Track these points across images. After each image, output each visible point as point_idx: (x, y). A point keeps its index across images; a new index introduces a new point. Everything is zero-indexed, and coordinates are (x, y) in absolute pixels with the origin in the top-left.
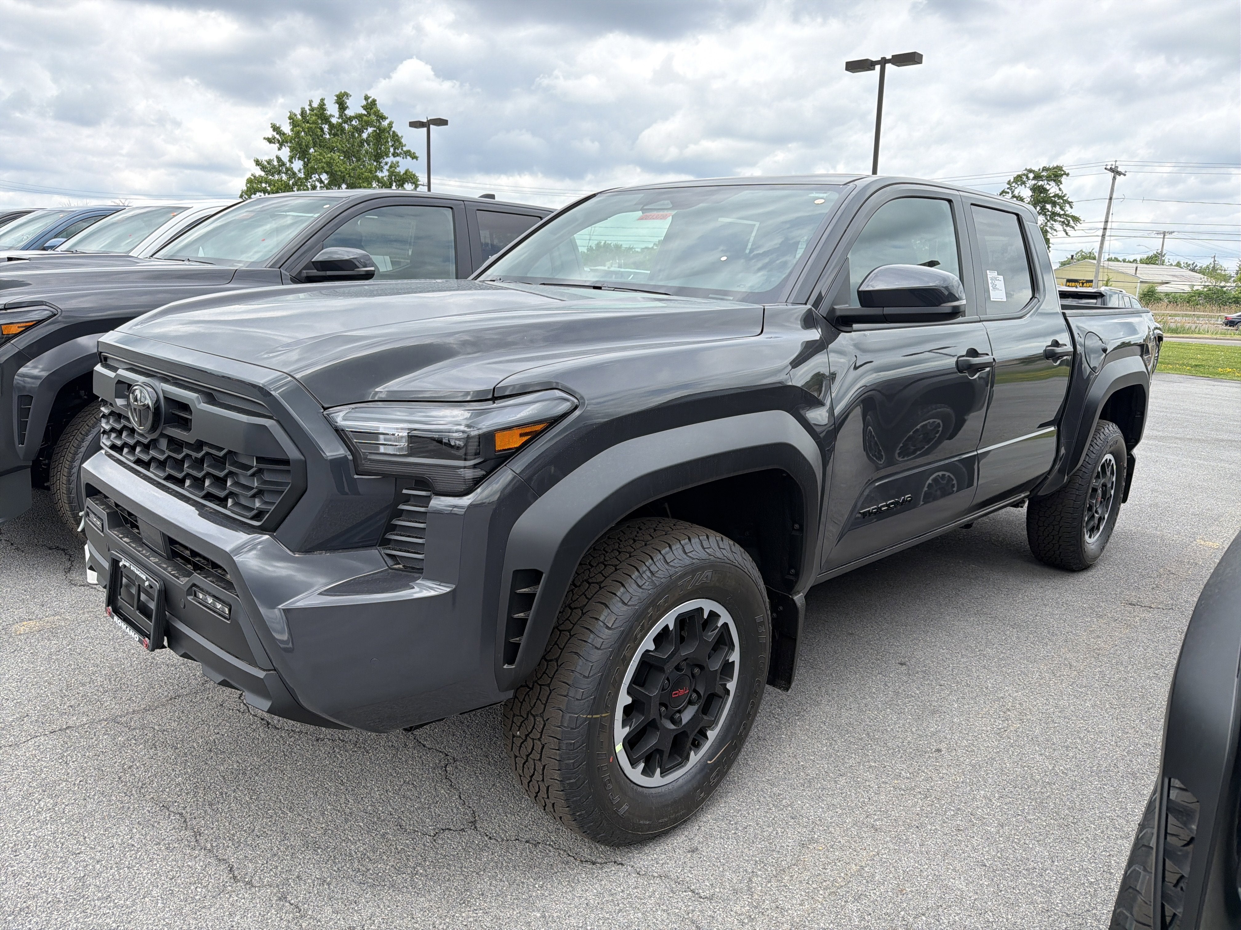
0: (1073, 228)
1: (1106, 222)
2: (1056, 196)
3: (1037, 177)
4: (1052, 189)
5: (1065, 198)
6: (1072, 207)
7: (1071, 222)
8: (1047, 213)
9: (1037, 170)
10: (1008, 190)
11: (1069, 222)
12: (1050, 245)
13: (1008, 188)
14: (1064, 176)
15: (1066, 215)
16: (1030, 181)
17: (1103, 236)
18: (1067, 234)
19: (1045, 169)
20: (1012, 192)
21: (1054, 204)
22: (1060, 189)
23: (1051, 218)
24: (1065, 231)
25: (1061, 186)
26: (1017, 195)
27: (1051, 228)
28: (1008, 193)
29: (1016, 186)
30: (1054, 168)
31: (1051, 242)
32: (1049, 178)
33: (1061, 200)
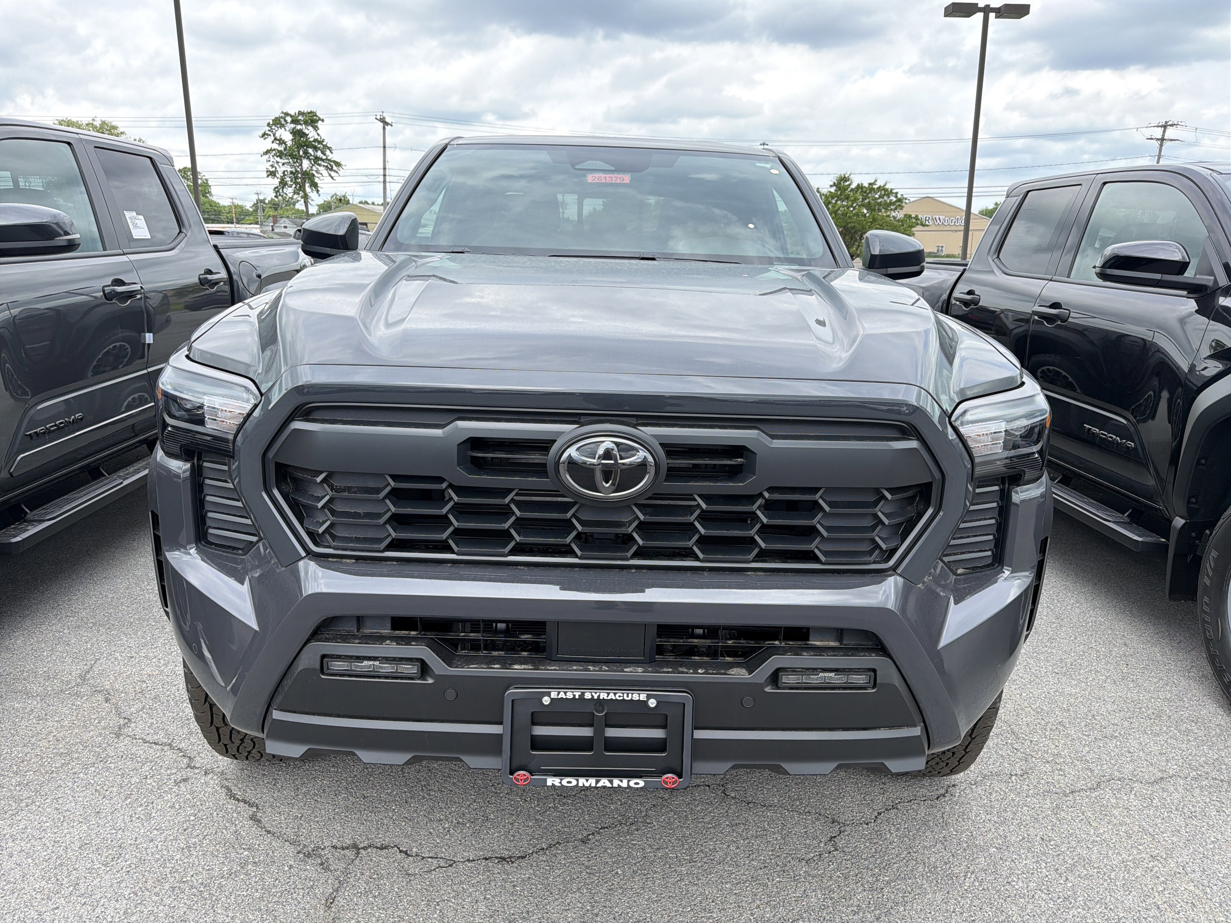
0: (337, 172)
1: (385, 169)
2: (315, 140)
3: (295, 121)
4: (311, 133)
5: (324, 143)
6: (332, 153)
7: (334, 166)
8: (311, 157)
9: (293, 114)
10: (269, 133)
11: (332, 167)
12: (319, 189)
13: (269, 131)
14: (320, 122)
15: (329, 160)
16: (288, 124)
17: (385, 182)
18: (332, 178)
19: (300, 113)
20: (274, 135)
21: (316, 149)
22: (318, 135)
23: (315, 162)
24: (330, 175)
25: (318, 131)
26: (278, 138)
27: (316, 171)
28: (270, 135)
29: (276, 129)
30: (309, 113)
31: (319, 185)
32: (306, 123)
33: (319, 145)
